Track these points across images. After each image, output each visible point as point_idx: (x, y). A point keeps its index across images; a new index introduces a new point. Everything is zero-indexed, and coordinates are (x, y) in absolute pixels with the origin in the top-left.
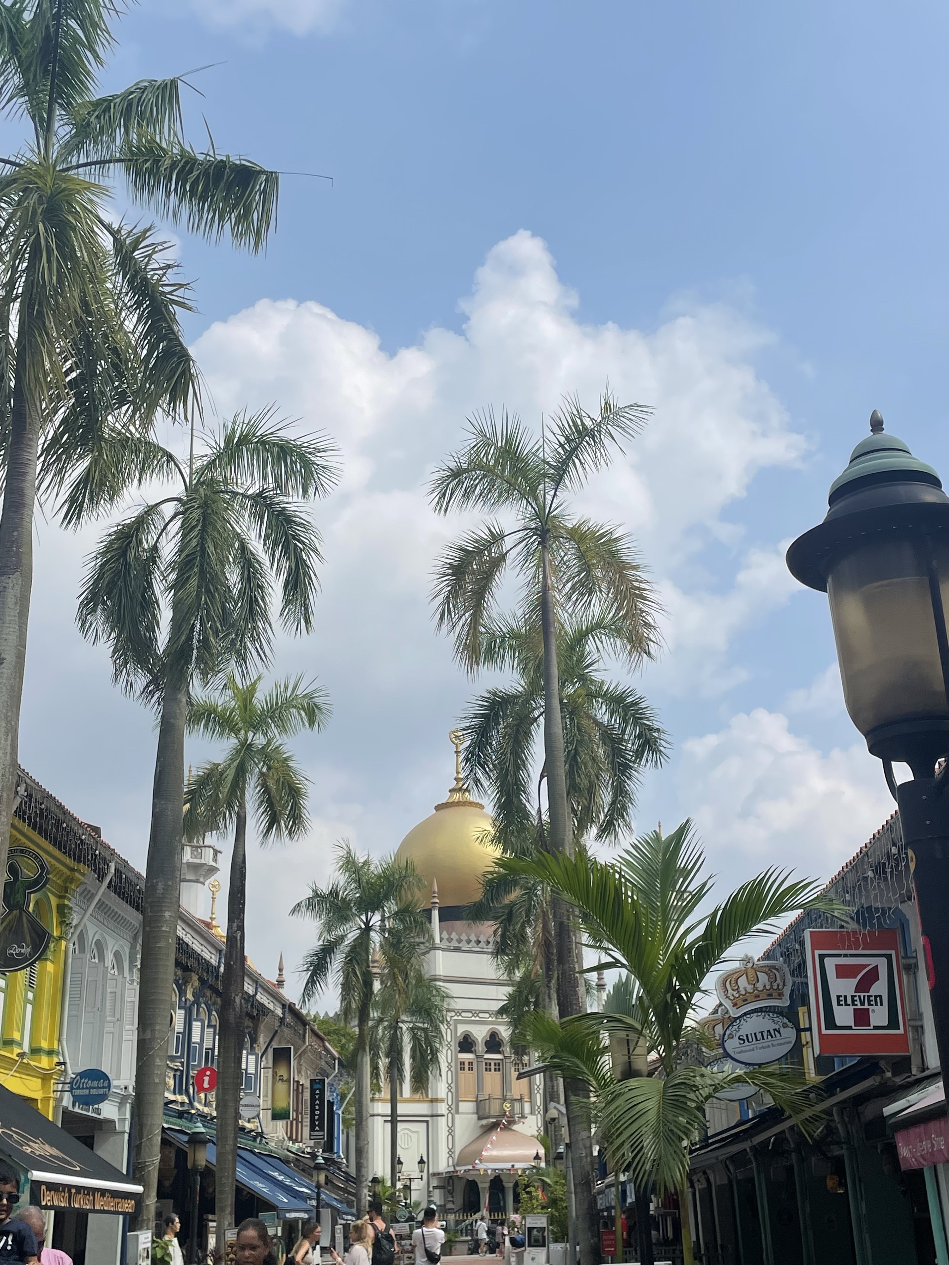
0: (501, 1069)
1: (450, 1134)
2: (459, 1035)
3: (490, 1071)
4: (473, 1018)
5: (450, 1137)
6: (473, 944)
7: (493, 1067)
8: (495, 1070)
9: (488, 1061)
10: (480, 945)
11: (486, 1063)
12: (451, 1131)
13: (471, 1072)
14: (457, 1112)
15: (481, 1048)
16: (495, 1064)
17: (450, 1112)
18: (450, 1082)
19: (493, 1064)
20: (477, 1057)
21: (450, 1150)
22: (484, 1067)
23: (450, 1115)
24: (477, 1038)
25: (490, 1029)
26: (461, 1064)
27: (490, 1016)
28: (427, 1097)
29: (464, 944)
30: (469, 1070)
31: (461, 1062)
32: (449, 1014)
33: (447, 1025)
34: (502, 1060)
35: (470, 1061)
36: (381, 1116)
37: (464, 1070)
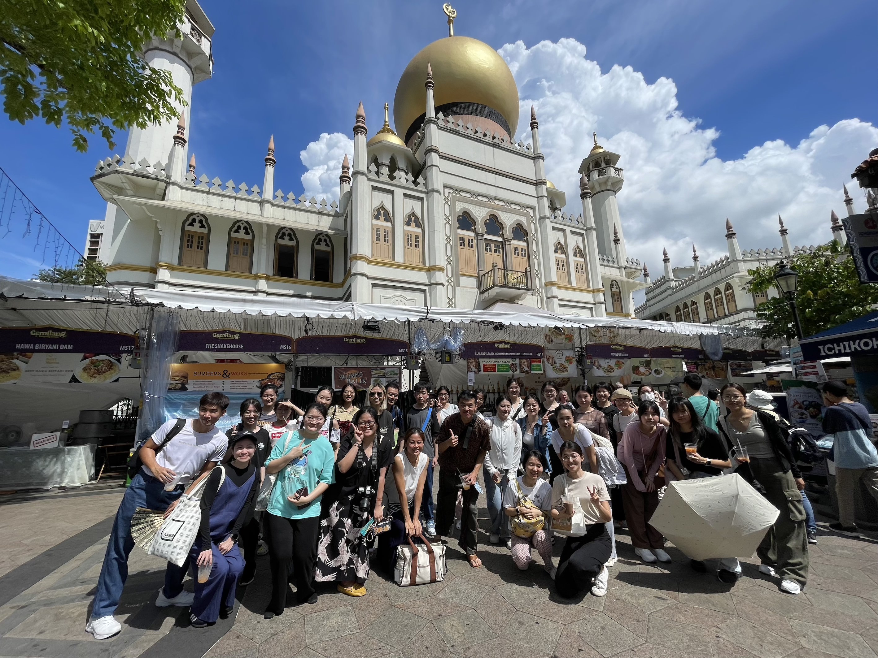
0: (501, 251)
1: (451, 305)
2: (458, 210)
3: (490, 251)
4: (472, 199)
6: (470, 132)
7: (493, 248)
8: (495, 251)
9: (488, 242)
10: (477, 134)
11: (486, 244)
12: (451, 303)
13: (471, 248)
14: (458, 285)
15: (481, 228)
16: (495, 246)
17: (450, 284)
18: (449, 255)
19: (493, 245)
20: (477, 234)
22: (484, 247)
23: (450, 287)
24: (477, 218)
25: (489, 211)
26: (460, 240)
27: (489, 201)
28: (424, 264)
29: (460, 129)
30: (469, 247)
31: (460, 238)
32: (447, 191)
33: (445, 200)
34: (502, 242)
35: (471, 238)
36: (368, 278)
37: (464, 245)
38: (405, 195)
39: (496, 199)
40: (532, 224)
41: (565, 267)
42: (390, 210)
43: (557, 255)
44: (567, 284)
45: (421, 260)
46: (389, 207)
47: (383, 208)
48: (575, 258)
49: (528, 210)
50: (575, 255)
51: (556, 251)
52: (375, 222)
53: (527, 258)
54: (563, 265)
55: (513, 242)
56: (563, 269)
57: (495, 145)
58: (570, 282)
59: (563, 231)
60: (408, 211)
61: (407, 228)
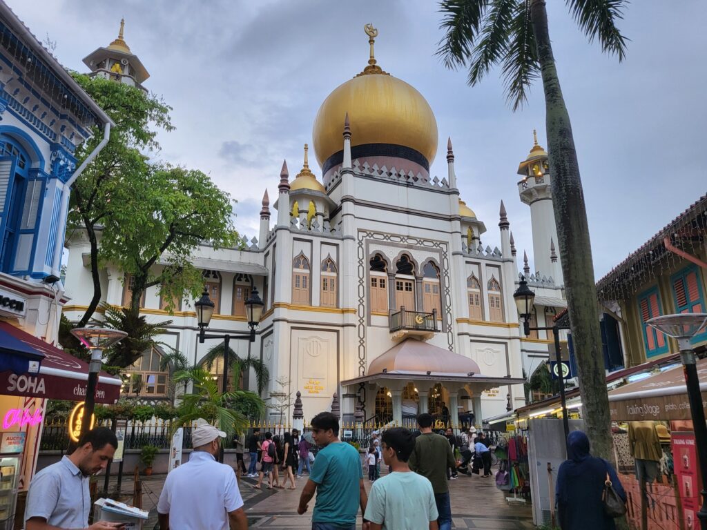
0: (413, 289)
1: (362, 344)
2: (371, 253)
3: (402, 289)
4: (385, 240)
5: (362, 347)
6: (384, 175)
7: (404, 287)
8: (407, 289)
9: (400, 281)
10: (391, 177)
11: (398, 283)
12: (362, 342)
13: (382, 288)
14: (369, 324)
15: (392, 267)
16: (407, 284)
17: (361, 323)
18: (361, 296)
19: (404, 284)
20: (389, 275)
21: (362, 360)
22: (396, 286)
23: (361, 327)
24: (388, 259)
25: (402, 251)
26: (373, 281)
27: (402, 240)
28: (338, 307)
29: (375, 174)
30: (381, 287)
31: (372, 279)
32: (361, 234)
33: (359, 243)
34: (414, 280)
35: (382, 278)
36: (288, 322)
37: (376, 286)
38: (322, 243)
39: (409, 237)
40: (445, 260)
41: (479, 302)
42: (309, 257)
43: (470, 290)
44: (480, 320)
45: (335, 302)
46: (308, 255)
47: (302, 256)
48: (490, 292)
49: (441, 245)
50: (490, 288)
51: (469, 286)
52: (296, 270)
53: (439, 294)
54: (477, 300)
55: (425, 279)
56: (477, 304)
57: (408, 185)
58: (484, 318)
59: (478, 264)
60: (324, 257)
61: (324, 273)
